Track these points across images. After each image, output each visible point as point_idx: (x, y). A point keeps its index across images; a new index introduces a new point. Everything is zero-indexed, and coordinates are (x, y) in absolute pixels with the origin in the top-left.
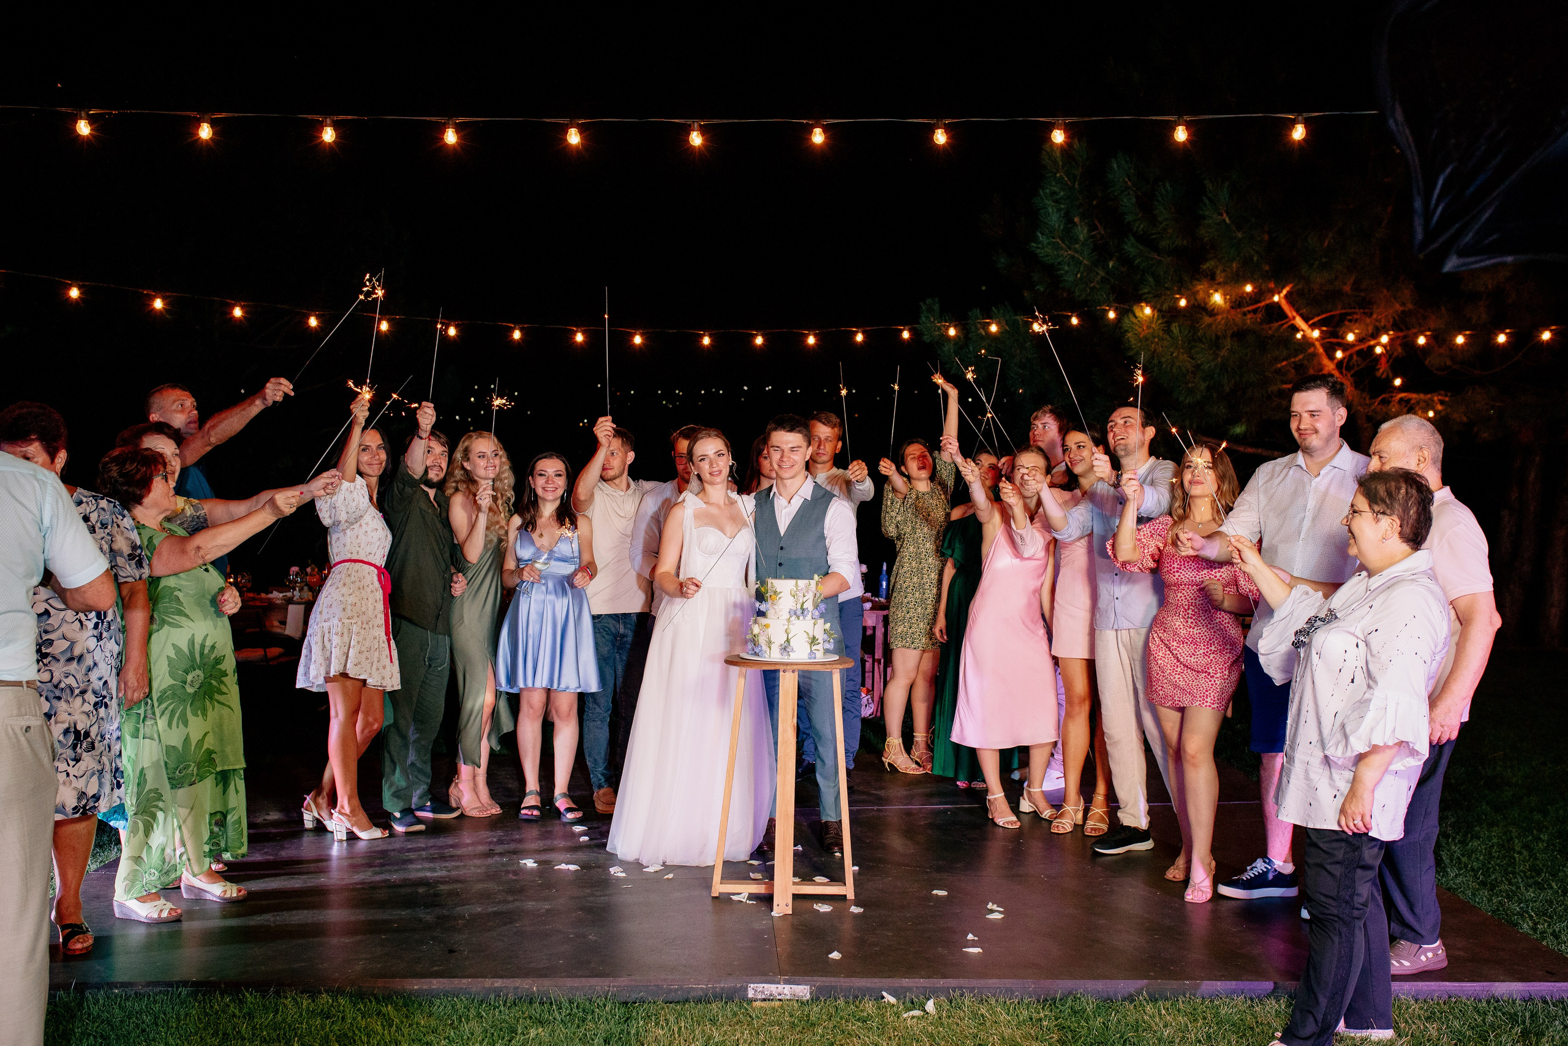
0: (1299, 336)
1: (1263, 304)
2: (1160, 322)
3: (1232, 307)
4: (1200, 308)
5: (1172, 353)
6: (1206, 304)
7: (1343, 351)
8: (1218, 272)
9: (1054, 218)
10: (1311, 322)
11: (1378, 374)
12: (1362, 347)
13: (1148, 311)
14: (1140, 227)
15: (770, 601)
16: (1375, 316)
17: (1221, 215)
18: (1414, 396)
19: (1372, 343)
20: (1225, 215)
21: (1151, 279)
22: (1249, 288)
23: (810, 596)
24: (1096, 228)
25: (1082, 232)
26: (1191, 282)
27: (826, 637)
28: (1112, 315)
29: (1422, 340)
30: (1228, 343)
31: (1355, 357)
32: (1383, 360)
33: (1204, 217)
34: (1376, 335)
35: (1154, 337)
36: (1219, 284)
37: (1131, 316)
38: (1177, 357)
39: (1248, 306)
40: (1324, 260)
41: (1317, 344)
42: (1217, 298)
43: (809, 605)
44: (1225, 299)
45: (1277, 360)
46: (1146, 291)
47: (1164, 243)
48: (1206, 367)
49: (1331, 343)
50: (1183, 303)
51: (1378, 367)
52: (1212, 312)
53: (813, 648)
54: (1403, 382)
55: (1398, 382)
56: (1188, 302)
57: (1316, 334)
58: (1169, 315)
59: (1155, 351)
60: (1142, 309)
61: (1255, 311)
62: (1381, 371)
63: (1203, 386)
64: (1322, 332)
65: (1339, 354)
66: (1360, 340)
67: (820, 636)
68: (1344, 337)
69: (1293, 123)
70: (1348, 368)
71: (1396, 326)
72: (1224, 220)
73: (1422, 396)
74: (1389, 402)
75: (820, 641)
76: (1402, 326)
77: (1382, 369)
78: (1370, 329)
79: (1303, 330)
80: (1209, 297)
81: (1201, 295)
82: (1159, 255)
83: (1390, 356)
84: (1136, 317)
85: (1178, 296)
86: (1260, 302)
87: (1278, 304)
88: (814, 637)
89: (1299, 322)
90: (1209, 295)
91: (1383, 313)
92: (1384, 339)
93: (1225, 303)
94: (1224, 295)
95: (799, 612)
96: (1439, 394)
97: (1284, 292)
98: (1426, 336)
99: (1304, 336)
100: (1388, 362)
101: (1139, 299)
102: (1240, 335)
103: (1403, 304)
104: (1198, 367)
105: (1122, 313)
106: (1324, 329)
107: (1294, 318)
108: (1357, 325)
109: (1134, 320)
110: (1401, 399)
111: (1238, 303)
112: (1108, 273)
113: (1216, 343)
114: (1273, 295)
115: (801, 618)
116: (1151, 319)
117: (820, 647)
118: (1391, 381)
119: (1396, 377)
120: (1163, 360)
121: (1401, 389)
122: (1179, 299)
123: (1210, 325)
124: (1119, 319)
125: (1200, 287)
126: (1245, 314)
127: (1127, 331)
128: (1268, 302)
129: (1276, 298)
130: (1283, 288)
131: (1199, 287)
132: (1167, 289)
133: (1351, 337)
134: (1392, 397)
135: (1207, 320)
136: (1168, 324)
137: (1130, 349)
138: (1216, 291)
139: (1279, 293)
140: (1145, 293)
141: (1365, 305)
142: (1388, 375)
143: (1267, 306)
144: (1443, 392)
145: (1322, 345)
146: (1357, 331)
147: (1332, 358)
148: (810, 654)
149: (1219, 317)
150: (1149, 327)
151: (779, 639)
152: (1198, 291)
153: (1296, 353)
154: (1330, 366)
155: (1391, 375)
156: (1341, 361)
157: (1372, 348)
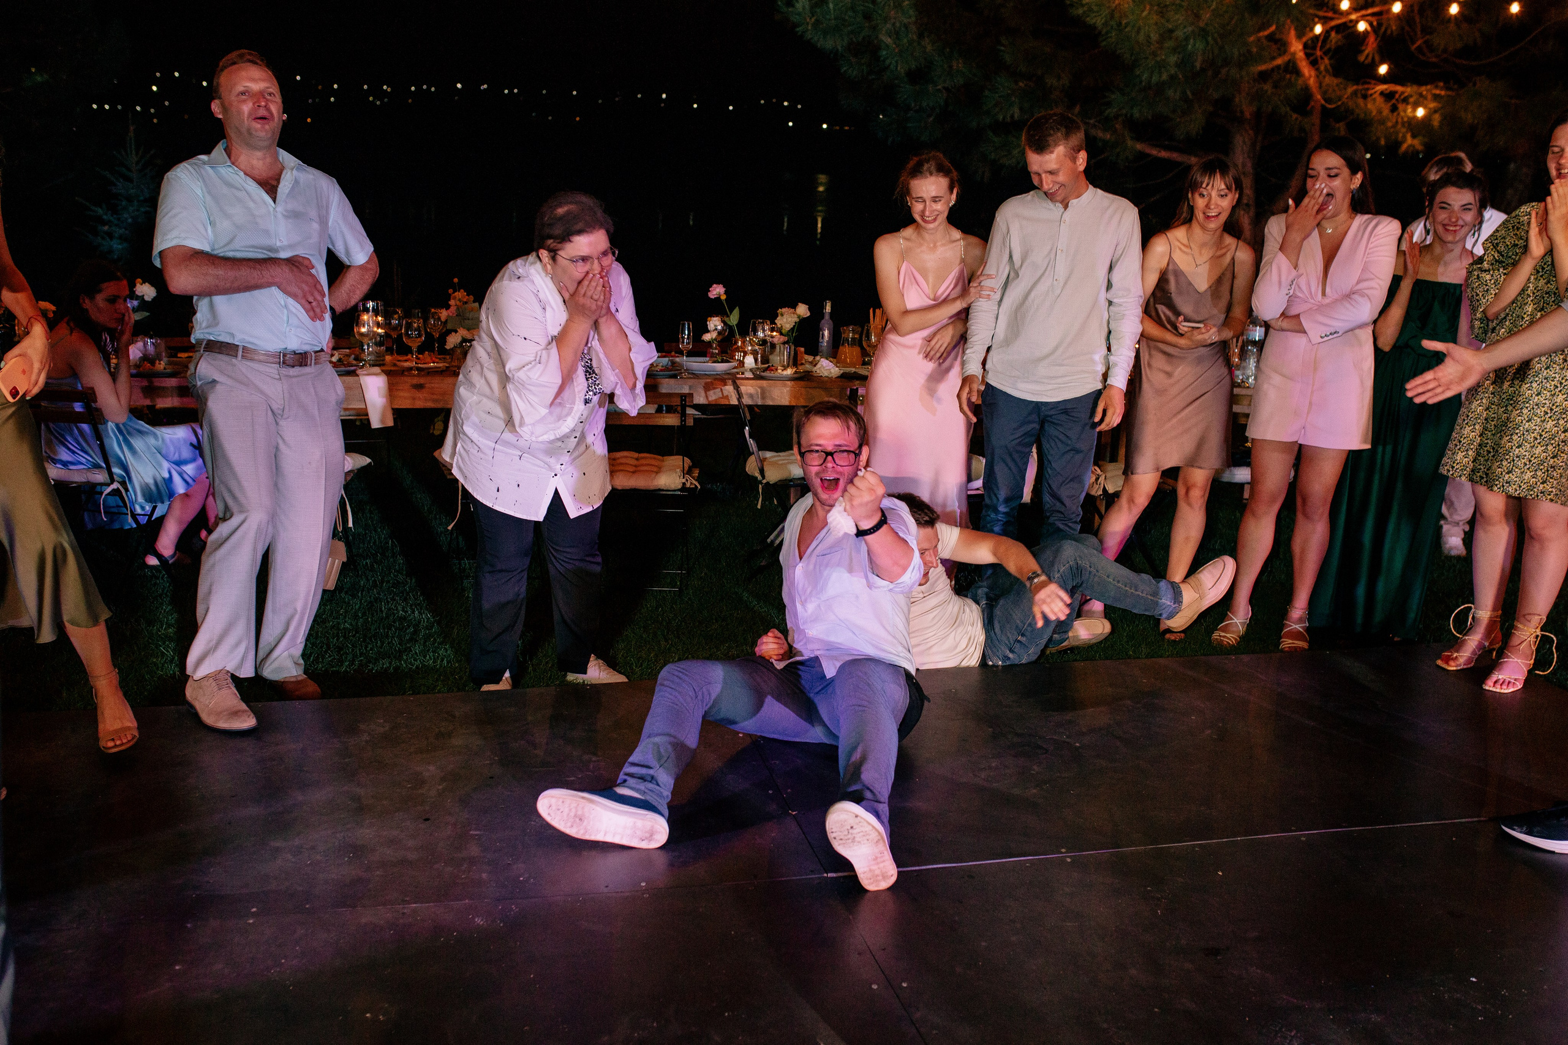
7: (1323, 25)
11: (1362, 58)
18: (1399, 88)
19: (1353, 17)
29: (1454, 9)
31: (1333, 34)
32: (1372, 39)
48: (1179, 33)
51: (1363, 48)
54: (1390, 69)
55: (1383, 69)
62: (1364, 54)
63: (1173, 59)
65: (1318, 29)
73: (1415, 88)
74: (1369, 94)
77: (1366, 52)
83: (1373, 33)
96: (1437, 87)
100: (1376, 41)
110: (1382, 93)
118: (1375, 66)
119: (1382, 63)
121: (1384, 80)
133: (1345, 4)
134: (1368, 89)
142: (1373, 58)
144: (1441, 84)
154: (1296, 47)
155: (1377, 58)
156: (1317, 37)
157: (1357, 22)
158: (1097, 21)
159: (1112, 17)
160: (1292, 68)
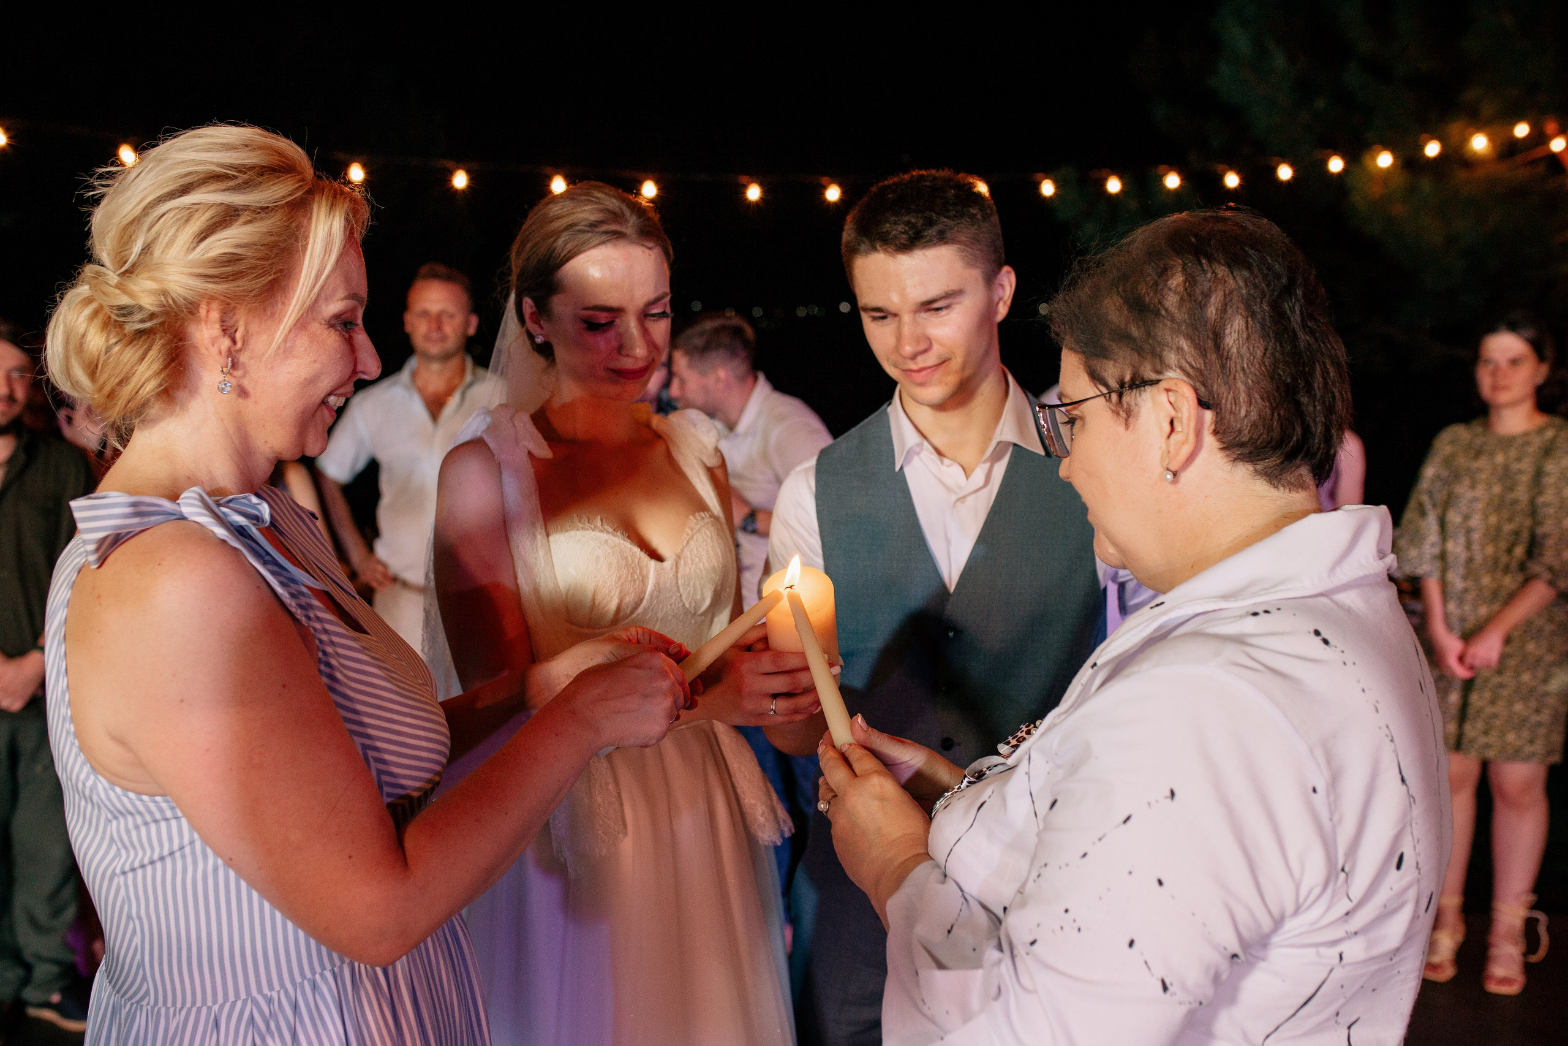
1: (1537, 153)
2: (1401, 174)
3: (1497, 156)
4: (1457, 157)
5: (1420, 221)
6: (1464, 151)
8: (1483, 104)
9: (1239, 39)
13: (1385, 160)
14: (1368, 47)
17: (1501, 15)
22: (1522, 130)
25: (1279, 61)
26: (1446, 117)
28: (1336, 165)
33: (1473, 21)
35: (1393, 197)
36: (1483, 121)
37: (1364, 166)
38: (1425, 225)
39: (1521, 155)
42: (1480, 143)
44: (1489, 143)
47: (1401, 70)
50: (1433, 149)
52: (1469, 162)
56: (1441, 147)
58: (1413, 164)
59: (1393, 218)
60: (1374, 159)
61: (1530, 163)
80: (1468, 141)
81: (1460, 139)
82: (1391, 87)
84: (1369, 168)
85: (1424, 140)
87: (1561, 152)
90: (1465, 140)
93: (1489, 150)
94: (1491, 139)
101: (1370, 144)
102: (1514, 195)
104: (1453, 238)
105: (1349, 163)
109: (1368, 174)
111: (1509, 149)
112: (1316, 115)
114: (1552, 141)
116: (1391, 171)
120: (1405, 229)
122: (1427, 144)
123: (1465, 184)
124: (1345, 171)
125: (1454, 129)
126: (1515, 167)
127: (1351, 190)
128: (1544, 150)
129: (1557, 145)
131: (1458, 126)
132: (1407, 128)
135: (1461, 175)
136: (1412, 179)
137: (1355, 215)
138: (1478, 132)
140: (1377, 137)
143: (1543, 155)
149: (1479, 171)
150: (1386, 183)
152: (1455, 133)
158: (1375, 228)
159: (1389, 226)
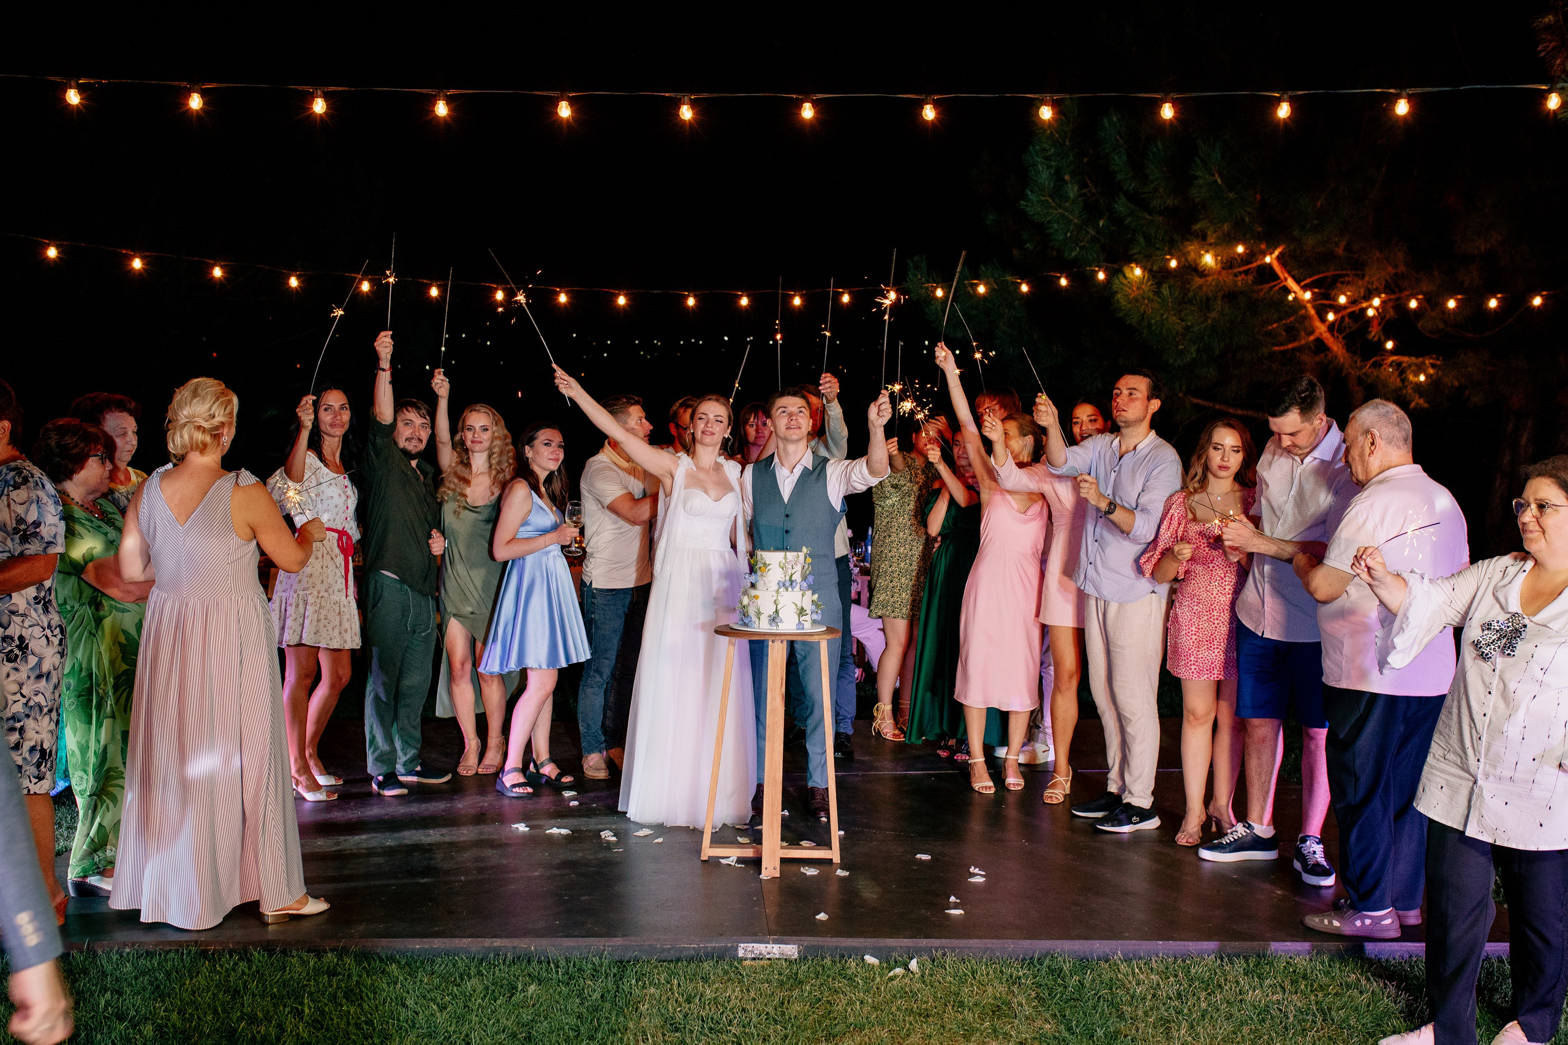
0: (1290, 298)
1: (1254, 265)
2: (1150, 283)
3: (1223, 268)
4: (1192, 269)
5: (1163, 315)
6: (1197, 265)
7: (1335, 313)
8: (1209, 233)
9: (1044, 175)
10: (1303, 284)
11: (1370, 336)
12: (1355, 308)
13: (1138, 272)
14: (1131, 186)
15: (759, 573)
16: (1367, 278)
17: (1213, 175)
18: (1406, 359)
19: (1364, 305)
20: (1217, 175)
21: (1141, 240)
22: (1240, 249)
23: (798, 568)
24: (1087, 186)
25: (1072, 190)
26: (1182, 243)
27: (814, 607)
28: (1101, 276)
29: (1413, 304)
30: (1218, 305)
31: (1347, 319)
32: (1375, 323)
33: (1196, 178)
34: (1368, 297)
35: (1144, 298)
36: (1211, 244)
37: (1121, 277)
38: (1167, 318)
39: (1239, 267)
40: (1315, 222)
41: (1309, 305)
42: (1209, 259)
43: (797, 577)
44: (1216, 260)
45: (1268, 322)
46: (1135, 251)
47: (1155, 203)
48: (1196, 329)
49: (1321, 304)
50: (1173, 264)
51: (1370, 329)
52: (1203, 273)
53: (801, 619)
54: (1394, 344)
55: (1389, 345)
56: (1179, 262)
57: (1308, 295)
58: (1159, 275)
59: (1145, 312)
60: (1132, 269)
61: (1246, 272)
62: (1373, 333)
63: (1193, 348)
64: (1313, 293)
65: (1331, 317)
66: (1352, 302)
67: (808, 607)
68: (1336, 299)
69: (1279, 101)
70: (1340, 331)
71: (1388, 289)
72: (1216, 181)
73: (1413, 359)
74: (1381, 365)
75: (808, 612)
76: (1395, 289)
77: (1374, 332)
78: (1362, 291)
79: (1295, 292)
80: (1200, 258)
81: (1192, 255)
82: (1149, 215)
83: (1383, 319)
84: (1126, 278)
85: (1168, 257)
86: (1250, 262)
87: (1270, 266)
88: (802, 608)
89: (1291, 283)
90: (1201, 256)
91: (1376, 275)
92: (1376, 302)
93: (1216, 264)
94: (1216, 256)
95: (788, 584)
96: (1431, 358)
97: (1276, 253)
98: (1417, 299)
99: (1295, 299)
100: (1380, 324)
101: (1130, 260)
102: (1231, 296)
103: (1396, 266)
104: (1187, 329)
105: (1112, 274)
106: (1316, 290)
107: (1286, 279)
108: (1349, 287)
109: (1125, 282)
110: (1390, 364)
111: (1229, 264)
112: (1098, 232)
113: (1207, 304)
114: (1265, 257)
115: (790, 589)
116: (1141, 281)
117: (808, 618)
118: (1381, 345)
119: (1389, 339)
120: (1153, 321)
121: (1393, 352)
122: (1169, 260)
123: (1200, 287)
124: (1108, 280)
126: (1236, 275)
127: (1116, 292)
128: (1259, 263)
129: (1268, 259)
130: (1276, 248)
131: (1191, 248)
132: (1158, 249)
133: (1342, 300)
134: (1383, 360)
135: (1198, 281)
136: (1159, 284)
137: (1119, 310)
138: (1207, 252)
139: (1271, 254)
140: (1134, 254)
141: (1358, 267)
142: (1379, 338)
143: (1259, 267)
144: (1434, 356)
145: (1314, 307)
146: (1349, 293)
147: (1323, 320)
148: (798, 625)
149: (1210, 279)
150: (1138, 288)
151: (768, 610)
152: (1189, 252)
153: (1287, 315)
154: (1321, 328)
155: (1382, 338)
156: (1333, 324)
157: (1364, 310)
158: (1133, 320)
159: (1142, 319)
160: (1320, 346)
